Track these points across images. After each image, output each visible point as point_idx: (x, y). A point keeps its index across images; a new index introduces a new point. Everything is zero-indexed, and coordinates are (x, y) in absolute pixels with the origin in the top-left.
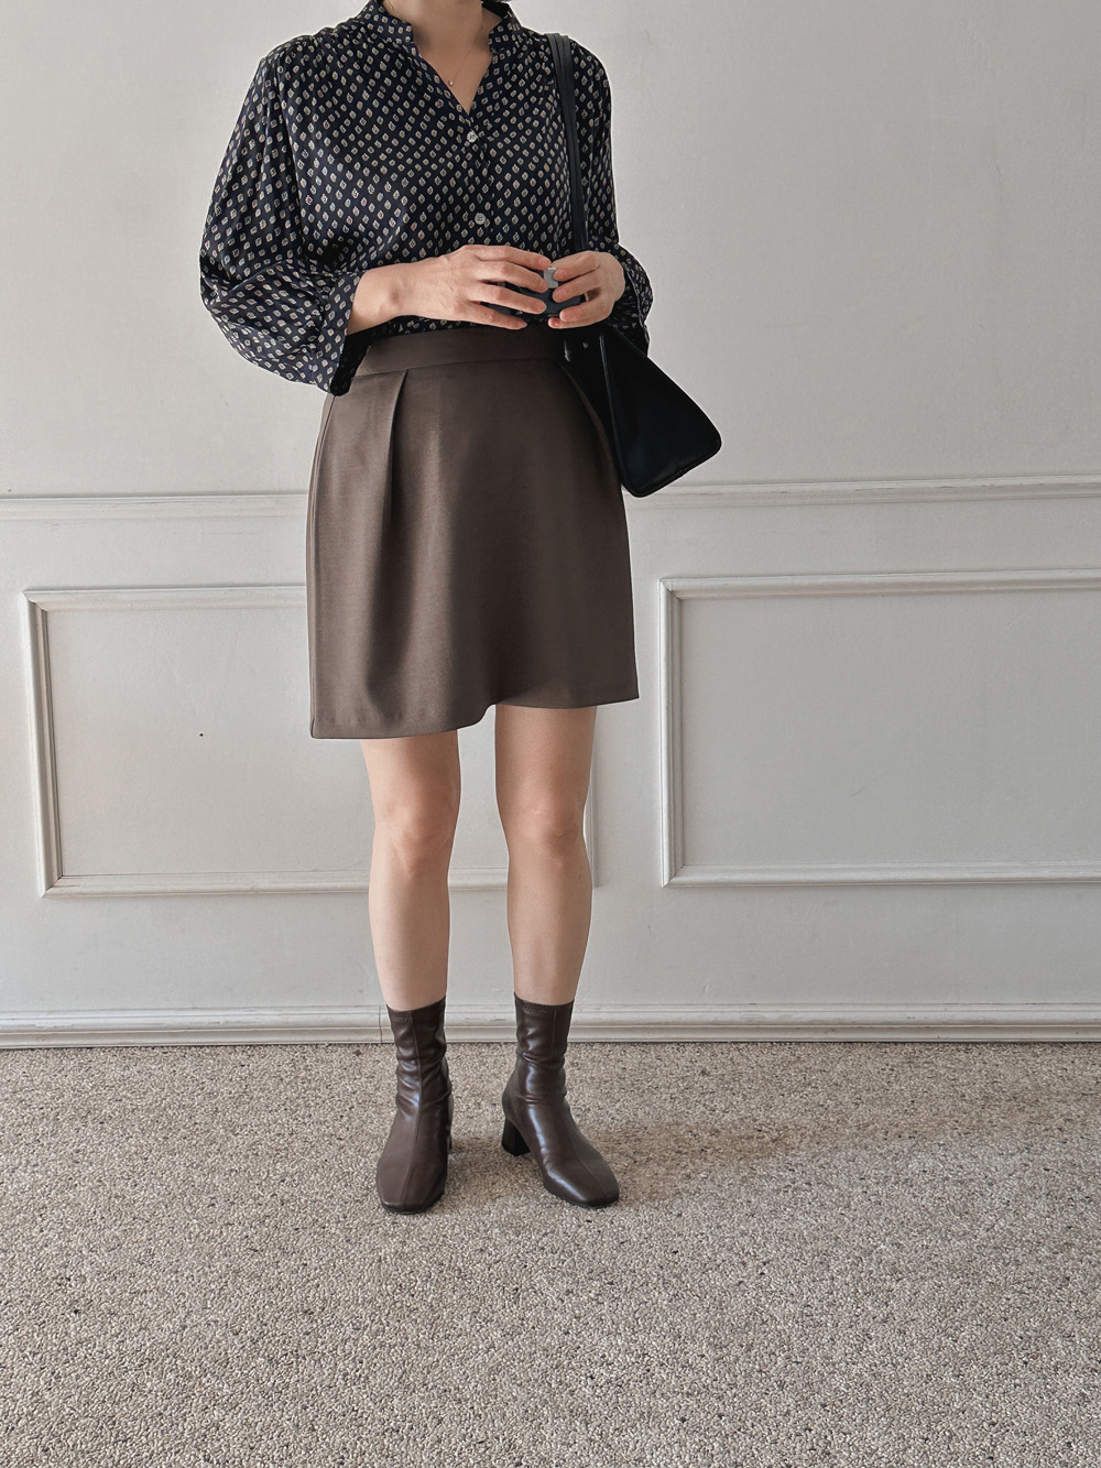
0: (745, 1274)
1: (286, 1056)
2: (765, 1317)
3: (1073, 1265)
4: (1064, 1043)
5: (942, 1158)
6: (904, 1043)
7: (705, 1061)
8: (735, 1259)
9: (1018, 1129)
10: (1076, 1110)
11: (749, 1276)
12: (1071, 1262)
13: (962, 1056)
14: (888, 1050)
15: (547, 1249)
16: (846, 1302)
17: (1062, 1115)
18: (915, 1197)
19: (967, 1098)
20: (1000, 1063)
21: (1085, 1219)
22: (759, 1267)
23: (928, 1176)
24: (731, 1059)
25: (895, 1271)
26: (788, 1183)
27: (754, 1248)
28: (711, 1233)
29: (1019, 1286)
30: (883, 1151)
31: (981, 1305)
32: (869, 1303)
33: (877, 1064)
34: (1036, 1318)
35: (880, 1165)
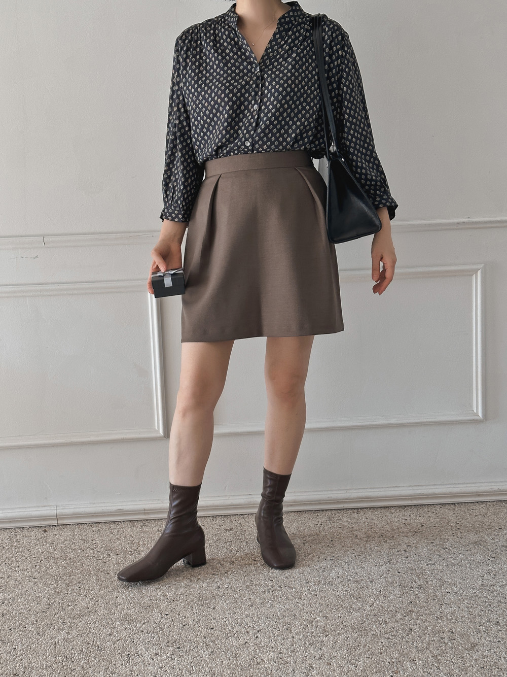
0: (248, 638)
1: (6, 534)
2: (259, 660)
3: (414, 622)
4: (405, 506)
5: (347, 569)
6: (327, 510)
7: (227, 525)
8: (243, 630)
9: (384, 552)
10: (413, 541)
11: (251, 639)
13: (356, 515)
14: (319, 514)
15: (145, 631)
16: (300, 649)
17: (405, 544)
18: (334, 590)
19: (358, 537)
20: (374, 518)
21: (419, 598)
22: (255, 633)
23: (340, 580)
24: (240, 524)
25: (325, 631)
26: (270, 587)
27: (252, 623)
28: (231, 617)
29: (387, 635)
30: (317, 568)
31: (369, 647)
32: (312, 649)
33: (314, 522)
34: (397, 652)
35: (316, 575)
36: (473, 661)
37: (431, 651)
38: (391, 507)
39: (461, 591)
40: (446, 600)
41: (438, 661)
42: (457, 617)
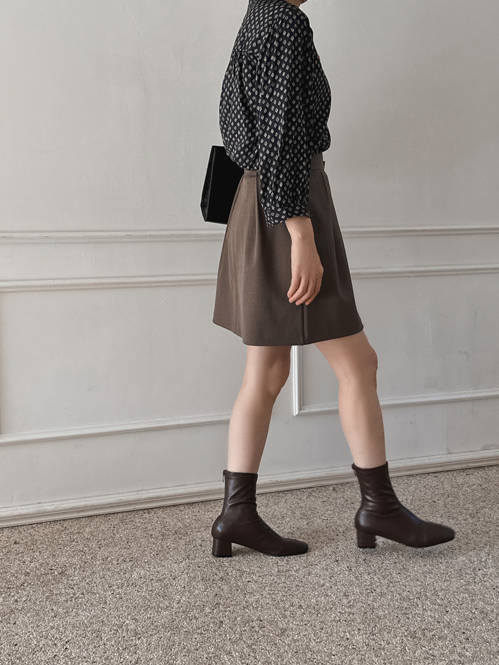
0: (57, 651)
3: (223, 614)
4: (193, 503)
5: (148, 569)
6: (118, 513)
7: (16, 536)
8: (50, 643)
9: (181, 548)
11: (59, 651)
12: (221, 613)
13: (147, 515)
14: (111, 517)
16: (114, 656)
19: (153, 536)
20: (165, 517)
21: (223, 590)
22: (64, 645)
23: (143, 580)
24: (30, 533)
25: (136, 634)
26: (72, 595)
27: (59, 635)
28: (34, 630)
29: (200, 631)
30: (118, 570)
31: (184, 644)
32: (126, 654)
33: (107, 526)
34: (212, 646)
35: (118, 578)
36: (287, 647)
37: (245, 642)
38: (179, 505)
39: (261, 579)
40: (249, 589)
41: (254, 651)
42: (263, 605)
